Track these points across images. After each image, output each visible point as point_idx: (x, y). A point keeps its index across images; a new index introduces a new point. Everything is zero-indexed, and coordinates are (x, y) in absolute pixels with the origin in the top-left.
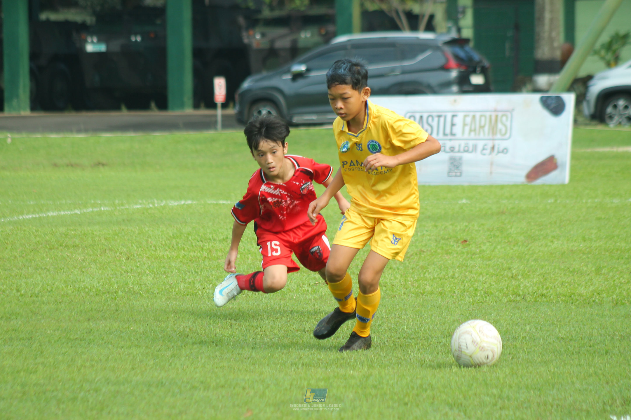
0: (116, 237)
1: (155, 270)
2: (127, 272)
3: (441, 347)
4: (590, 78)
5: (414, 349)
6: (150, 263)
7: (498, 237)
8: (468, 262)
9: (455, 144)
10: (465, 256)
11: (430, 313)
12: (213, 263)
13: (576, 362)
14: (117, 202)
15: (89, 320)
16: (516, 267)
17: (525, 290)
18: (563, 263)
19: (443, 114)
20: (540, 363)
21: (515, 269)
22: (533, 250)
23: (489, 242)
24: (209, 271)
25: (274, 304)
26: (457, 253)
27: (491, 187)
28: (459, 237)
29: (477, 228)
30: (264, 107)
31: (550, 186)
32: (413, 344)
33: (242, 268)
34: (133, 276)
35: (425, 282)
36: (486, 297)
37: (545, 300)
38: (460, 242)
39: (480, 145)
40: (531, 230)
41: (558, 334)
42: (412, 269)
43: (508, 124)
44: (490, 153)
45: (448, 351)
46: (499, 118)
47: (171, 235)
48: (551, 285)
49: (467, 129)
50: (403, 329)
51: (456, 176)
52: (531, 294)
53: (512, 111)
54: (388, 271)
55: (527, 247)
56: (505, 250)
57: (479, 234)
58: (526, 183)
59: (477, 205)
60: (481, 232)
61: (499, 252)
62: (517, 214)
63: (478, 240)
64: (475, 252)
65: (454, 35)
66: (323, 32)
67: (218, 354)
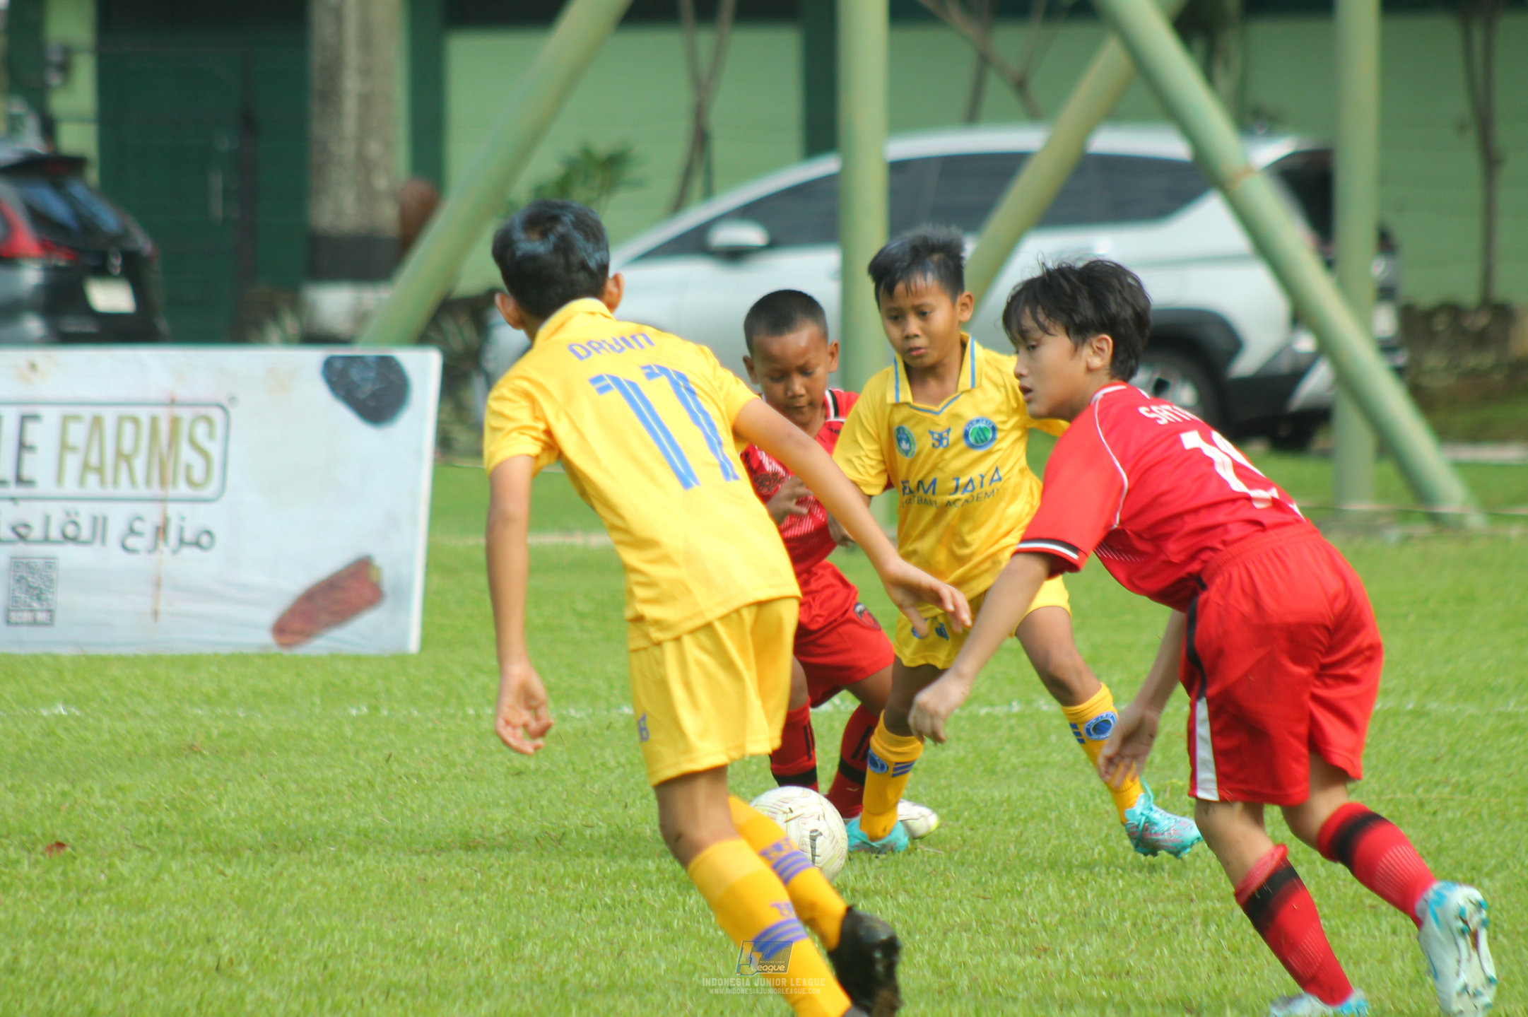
7: (171, 831)
8: (68, 917)
9: (33, 513)
10: (55, 897)
16: (233, 933)
18: (393, 920)
21: (227, 942)
22: (292, 876)
23: (143, 848)
26: (29, 887)
27: (155, 660)
28: (38, 832)
29: (102, 802)
31: (358, 659)
38: (40, 848)
39: (118, 516)
40: (288, 807)
43: (214, 449)
44: (154, 548)
46: (184, 429)
49: (74, 461)
51: (33, 623)
53: (225, 407)
55: (272, 865)
56: (196, 876)
57: (109, 822)
58: (275, 649)
59: (106, 722)
60: (116, 814)
61: (176, 881)
62: (242, 753)
63: (104, 840)
64: (92, 882)
65: (32, 142)
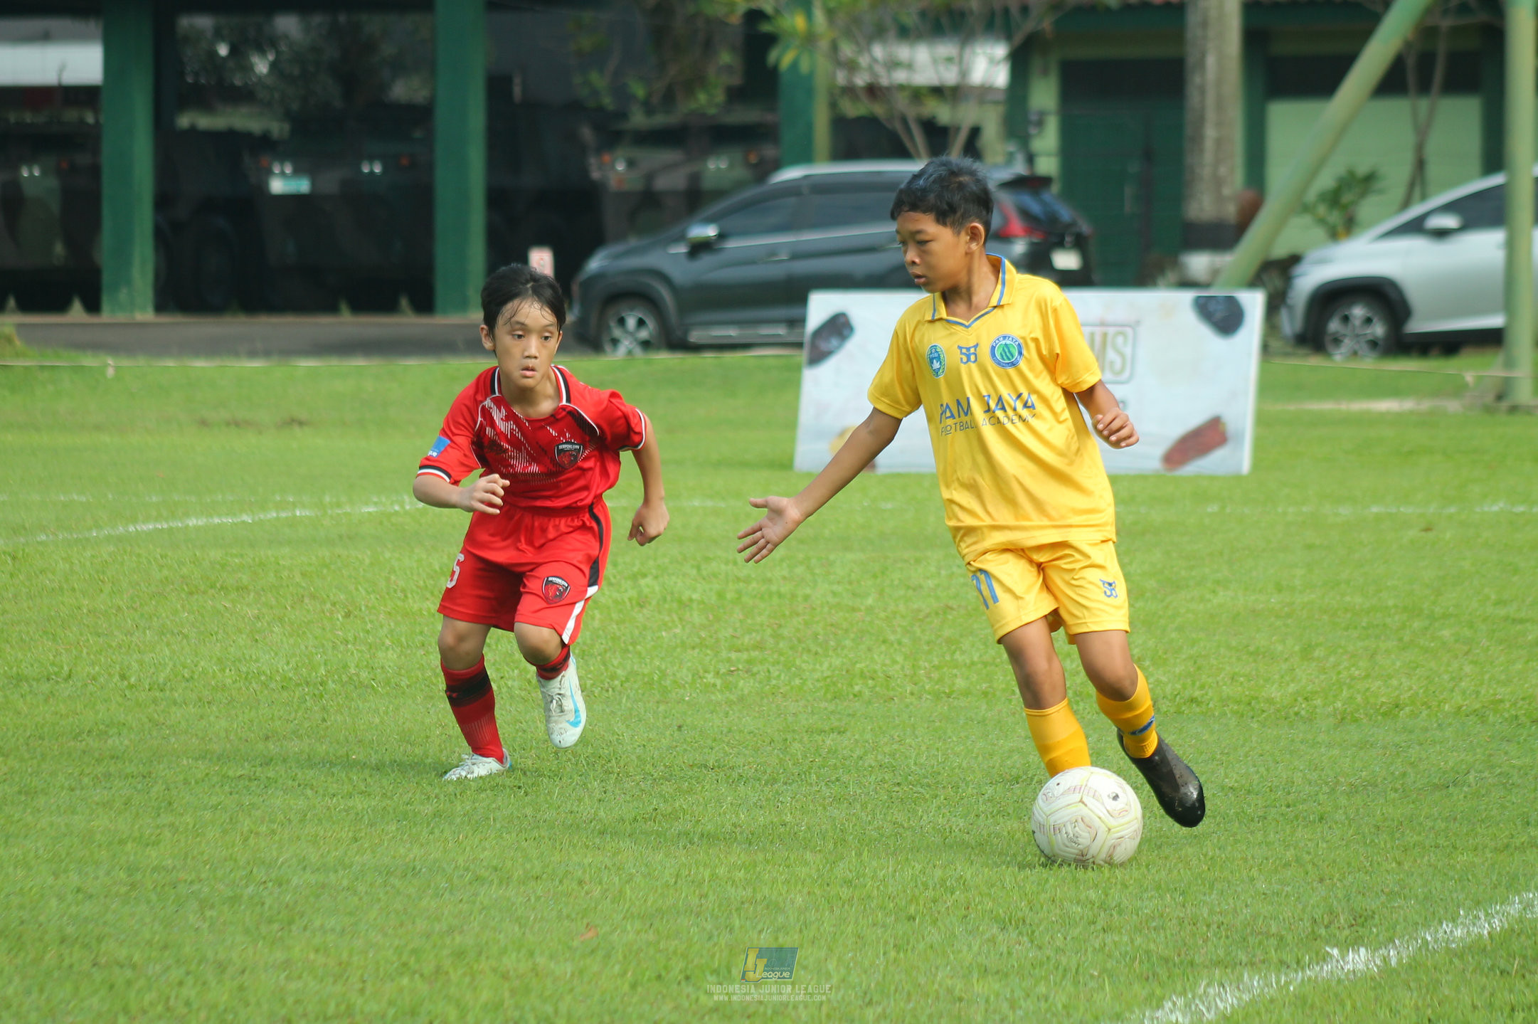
0: (325, 571)
1: (403, 639)
2: (347, 642)
3: (984, 803)
4: (1295, 259)
5: (928, 807)
6: (392, 624)
11: (962, 735)
13: (1259, 836)
14: (327, 499)
15: (267, 738)
16: (1140, 642)
18: (1235, 635)
20: (1185, 837)
22: (1175, 608)
25: (645, 712)
30: (632, 309)
31: (1212, 478)
32: (927, 796)
34: (357, 650)
35: (955, 671)
36: (1077, 703)
37: (1198, 710)
40: (1172, 567)
41: (1223, 781)
42: (928, 643)
43: (1128, 351)
45: (999, 812)
46: (1110, 339)
47: (437, 568)
48: (1210, 680)
50: (907, 766)
52: (1169, 697)
53: (1135, 325)
54: (880, 646)
58: (1164, 472)
65: (1019, 168)
66: (753, 159)
67: (529, 811)
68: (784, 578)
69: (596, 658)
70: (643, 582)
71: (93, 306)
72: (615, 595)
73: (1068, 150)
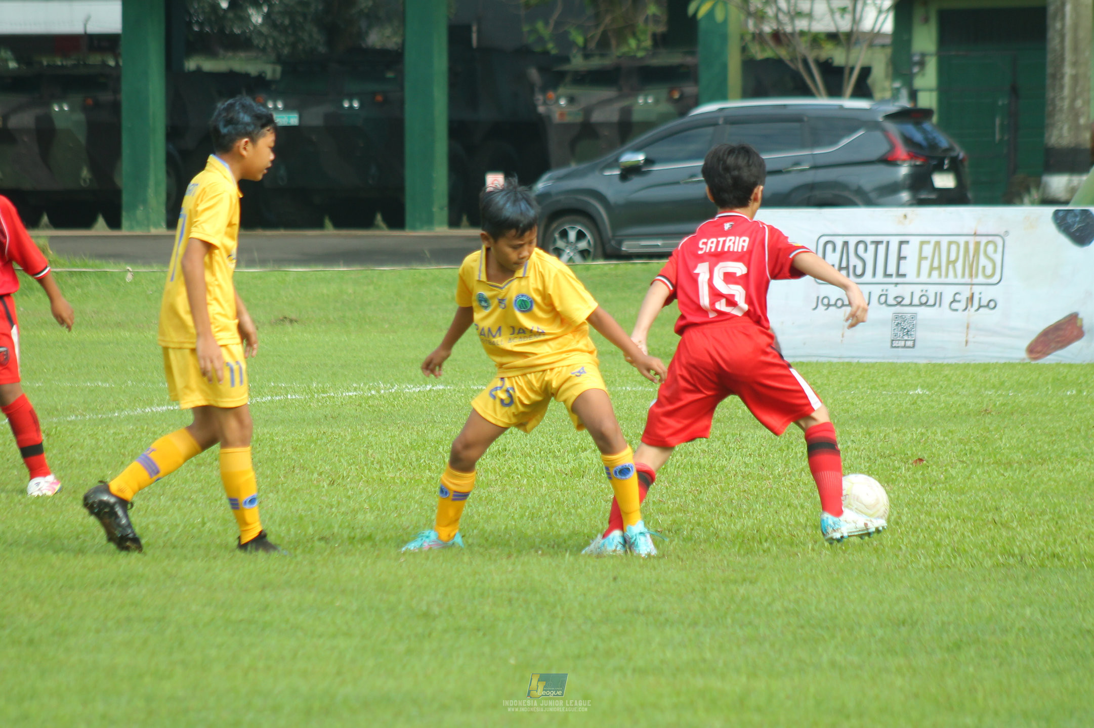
0: (312, 446)
1: (379, 503)
2: (332, 507)
3: (875, 643)
5: (827, 646)
6: (370, 490)
7: (977, 453)
8: (925, 497)
9: (905, 291)
10: (919, 486)
11: (856, 585)
12: (479, 492)
14: (314, 385)
15: (264, 588)
16: (1009, 505)
17: (1025, 548)
19: (885, 239)
20: (1049, 673)
21: (1006, 510)
22: (1039, 477)
23: (963, 462)
24: (473, 506)
26: (905, 481)
27: (967, 366)
28: (909, 453)
29: (942, 438)
30: (576, 222)
31: (1070, 366)
32: (827, 637)
33: (531, 502)
34: (340, 512)
36: (955, 558)
37: (1059, 564)
38: (910, 461)
39: (948, 293)
40: (1036, 441)
41: (1081, 624)
43: (998, 258)
44: (966, 309)
46: (982, 248)
47: (408, 443)
48: (1069, 538)
49: (926, 265)
50: (809, 611)
51: (905, 347)
52: (1034, 553)
53: (1003, 236)
54: (785, 509)
55: (1028, 471)
56: (990, 477)
57: (945, 448)
58: (1028, 361)
59: (943, 398)
60: (948, 444)
61: (979, 479)
62: (1012, 414)
63: (943, 457)
64: (937, 479)
65: (904, 102)
66: (676, 95)
67: (487, 649)
68: (704, 451)
69: (543, 519)
70: (583, 455)
71: (114, 222)
72: (559, 466)
73: (944, 89)
